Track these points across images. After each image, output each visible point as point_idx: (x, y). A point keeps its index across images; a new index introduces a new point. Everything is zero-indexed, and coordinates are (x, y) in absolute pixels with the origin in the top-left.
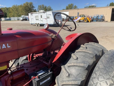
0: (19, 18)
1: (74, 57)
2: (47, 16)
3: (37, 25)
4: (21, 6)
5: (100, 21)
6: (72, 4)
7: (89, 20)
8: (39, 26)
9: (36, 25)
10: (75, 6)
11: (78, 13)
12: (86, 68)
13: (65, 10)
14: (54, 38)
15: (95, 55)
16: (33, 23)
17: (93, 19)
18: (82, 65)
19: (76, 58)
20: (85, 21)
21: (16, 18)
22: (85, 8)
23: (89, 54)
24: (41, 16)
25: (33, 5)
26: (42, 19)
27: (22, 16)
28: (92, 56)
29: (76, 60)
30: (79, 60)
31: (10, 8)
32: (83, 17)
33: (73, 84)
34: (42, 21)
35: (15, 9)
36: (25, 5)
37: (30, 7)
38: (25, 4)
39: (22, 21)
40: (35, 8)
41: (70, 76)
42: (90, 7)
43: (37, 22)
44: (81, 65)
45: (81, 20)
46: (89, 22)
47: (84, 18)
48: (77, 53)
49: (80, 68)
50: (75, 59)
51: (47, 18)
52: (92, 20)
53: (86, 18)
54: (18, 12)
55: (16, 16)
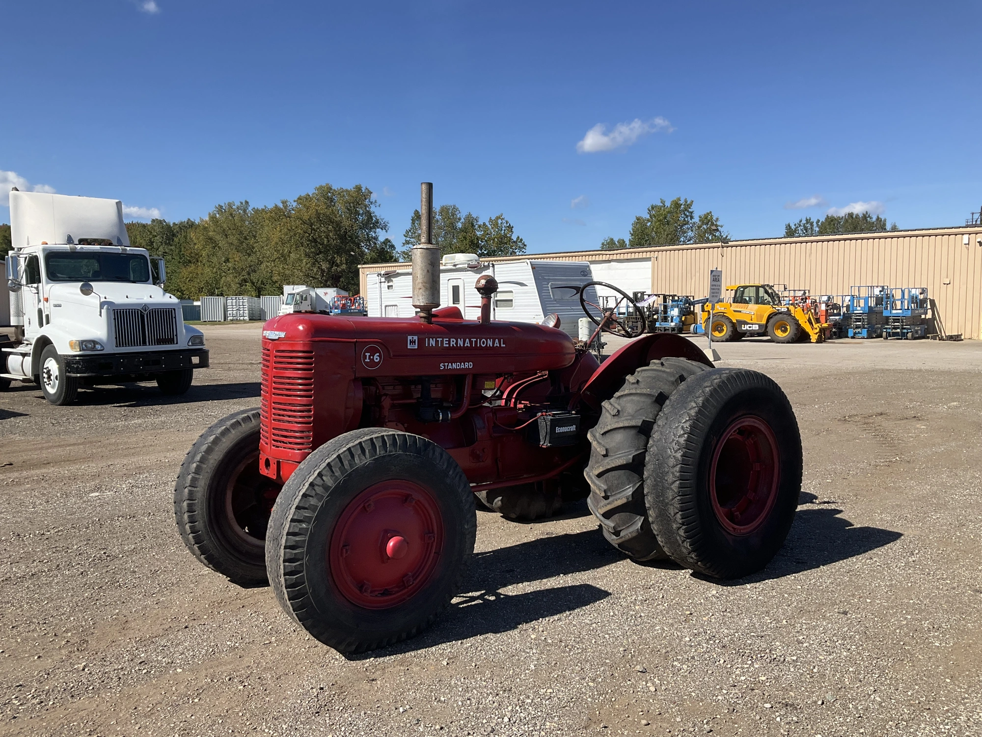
0: (268, 302)
1: (630, 380)
4: (279, 214)
5: (903, 336)
7: (807, 327)
10: (707, 219)
11: (716, 277)
12: (654, 398)
13: (622, 245)
14: (581, 348)
15: (677, 376)
17: (847, 317)
18: (648, 391)
19: (635, 381)
20: (780, 334)
21: (240, 305)
23: (665, 375)
24: (456, 289)
25: (373, 209)
27: (288, 289)
28: (673, 379)
29: (636, 386)
30: (642, 385)
31: (191, 225)
32: (758, 301)
33: (627, 425)
35: (233, 239)
36: (312, 211)
37: (346, 223)
38: (308, 198)
40: (384, 228)
41: (621, 414)
44: (645, 392)
45: (745, 328)
46: (813, 338)
47: (767, 310)
48: (640, 374)
49: (643, 399)
50: (633, 383)
51: (496, 303)
52: (835, 324)
53: (788, 313)
54: (253, 258)
55: (234, 287)
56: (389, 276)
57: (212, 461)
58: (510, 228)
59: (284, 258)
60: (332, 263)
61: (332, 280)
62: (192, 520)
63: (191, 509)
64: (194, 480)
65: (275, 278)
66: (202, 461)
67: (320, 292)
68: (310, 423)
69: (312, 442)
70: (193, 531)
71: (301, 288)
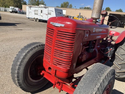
0: (7, 9)
2: (48, 12)
3: (35, 20)
6: (67, 2)
8: (37, 21)
9: (33, 19)
11: (80, 14)
16: (30, 17)
21: (3, 9)
22: (80, 8)
24: (42, 11)
26: (42, 14)
27: (10, 7)
32: (81, 18)
34: (42, 16)
39: (11, 13)
42: (85, 8)
43: (36, 17)
51: (48, 14)
54: (4, 2)
55: (1, 6)
56: (30, 7)
57: (25, 62)
58: (44, 2)
59: (9, 2)
60: (17, 4)
61: (17, 7)
62: (18, 80)
63: (18, 77)
64: (19, 68)
65: (8, 5)
66: (21, 62)
67: (16, 8)
68: (70, 59)
69: (70, 66)
70: (19, 83)
71: (13, 7)
